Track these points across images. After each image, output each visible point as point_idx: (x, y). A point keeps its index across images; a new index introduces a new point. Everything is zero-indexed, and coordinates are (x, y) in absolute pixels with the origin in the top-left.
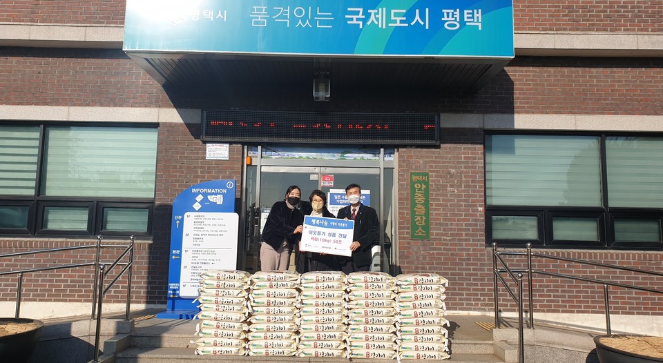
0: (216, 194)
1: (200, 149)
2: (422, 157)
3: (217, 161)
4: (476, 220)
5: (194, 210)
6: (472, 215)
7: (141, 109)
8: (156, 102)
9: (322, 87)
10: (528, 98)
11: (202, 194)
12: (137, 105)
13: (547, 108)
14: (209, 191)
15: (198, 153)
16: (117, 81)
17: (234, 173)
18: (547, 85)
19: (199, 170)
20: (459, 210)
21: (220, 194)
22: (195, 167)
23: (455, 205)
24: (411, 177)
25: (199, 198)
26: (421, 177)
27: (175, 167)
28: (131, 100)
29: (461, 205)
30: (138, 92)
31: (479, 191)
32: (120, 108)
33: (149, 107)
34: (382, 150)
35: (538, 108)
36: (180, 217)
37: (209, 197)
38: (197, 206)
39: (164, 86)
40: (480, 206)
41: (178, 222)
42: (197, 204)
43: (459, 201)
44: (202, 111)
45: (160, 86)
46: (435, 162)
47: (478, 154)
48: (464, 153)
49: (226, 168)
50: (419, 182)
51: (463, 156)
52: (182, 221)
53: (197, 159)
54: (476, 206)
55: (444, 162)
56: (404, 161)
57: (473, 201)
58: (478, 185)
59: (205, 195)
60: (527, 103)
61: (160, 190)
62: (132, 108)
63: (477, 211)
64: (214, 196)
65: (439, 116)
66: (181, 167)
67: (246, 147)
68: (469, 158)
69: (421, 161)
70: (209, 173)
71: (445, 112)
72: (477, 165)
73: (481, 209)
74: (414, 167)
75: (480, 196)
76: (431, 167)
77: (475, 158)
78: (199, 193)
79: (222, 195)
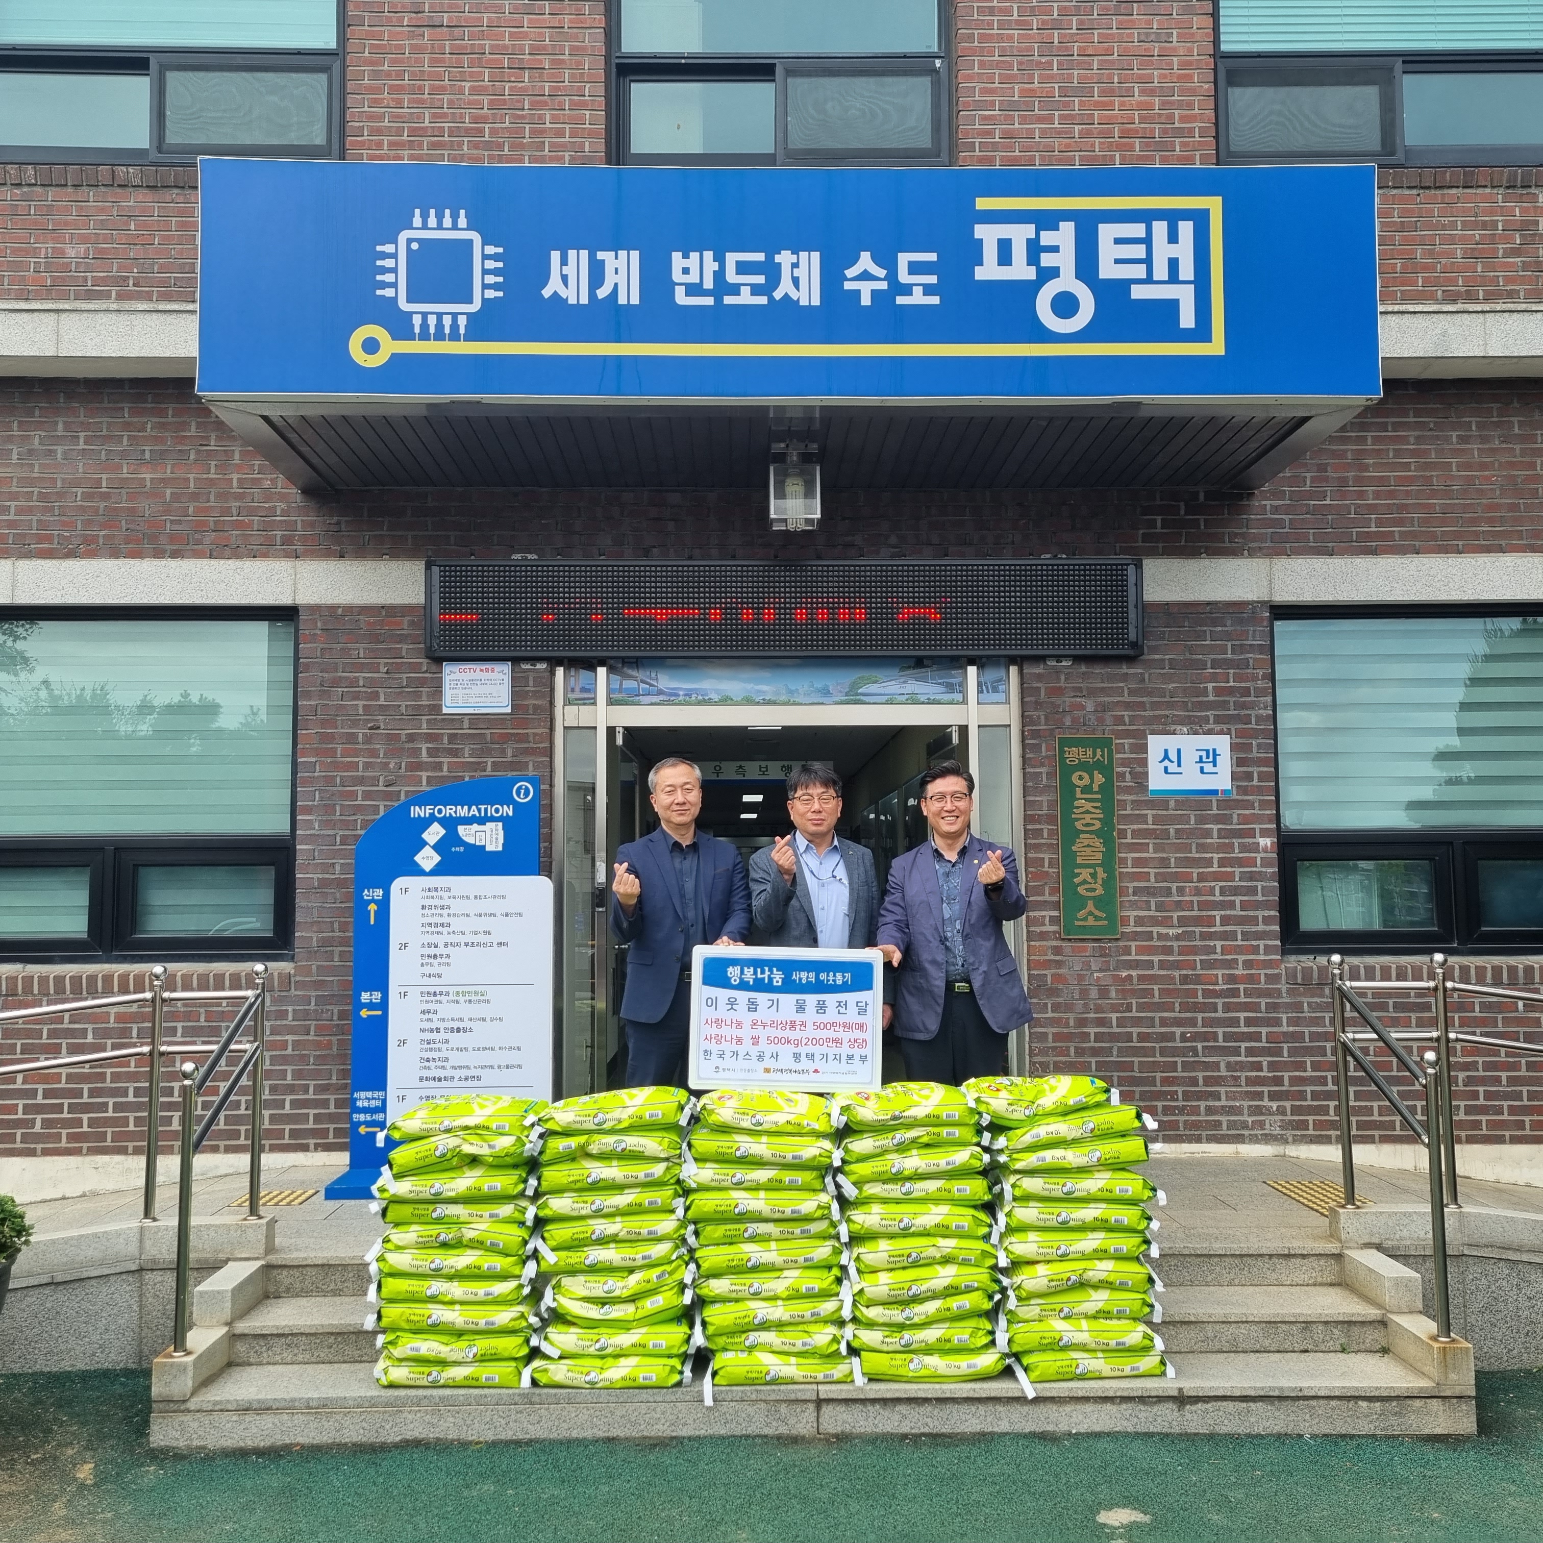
0: (482, 821)
1: (422, 682)
2: (1092, 693)
3: (476, 719)
4: (1252, 877)
5: (421, 872)
6: (1240, 862)
7: (238, 563)
8: (287, 541)
9: (794, 486)
10: (1403, 508)
11: (444, 822)
12: (228, 551)
13: (1458, 535)
14: (462, 811)
15: (417, 695)
16: (162, 480)
17: (527, 751)
18: (1460, 467)
19: (424, 747)
20: (1202, 848)
21: (493, 819)
22: (411, 738)
23: (1190, 833)
24: (1062, 752)
25: (433, 834)
26: (1090, 752)
27: (351, 738)
28: (209, 537)
29: (1208, 834)
30: (227, 512)
31: (1259, 790)
32: (174, 563)
33: (265, 555)
34: (972, 670)
35: (1433, 537)
36: (379, 893)
37: (461, 829)
38: (427, 858)
39: (308, 492)
40: (1265, 833)
41: (373, 907)
42: (427, 851)
43: (1201, 820)
44: (428, 567)
45: (294, 492)
46: (1128, 706)
47: (1255, 678)
48: (1214, 678)
49: (506, 738)
50: (1083, 766)
51: (1210, 686)
52: (384, 905)
53: (417, 711)
54: (1251, 833)
55: (1155, 706)
56: (1038, 705)
57: (1245, 820)
58: (1255, 770)
59: (450, 824)
60: (1400, 522)
61: (308, 810)
62: (214, 562)
63: (1255, 848)
64: (475, 827)
65: (1139, 566)
66: (368, 740)
67: (560, 672)
68: (1231, 691)
69: (1090, 705)
70: (455, 753)
71: (1154, 553)
72: (1253, 713)
73: (1266, 842)
74: (1068, 722)
75: (1263, 804)
76: (1119, 720)
77: (1246, 692)
78: (432, 819)
79: (500, 824)
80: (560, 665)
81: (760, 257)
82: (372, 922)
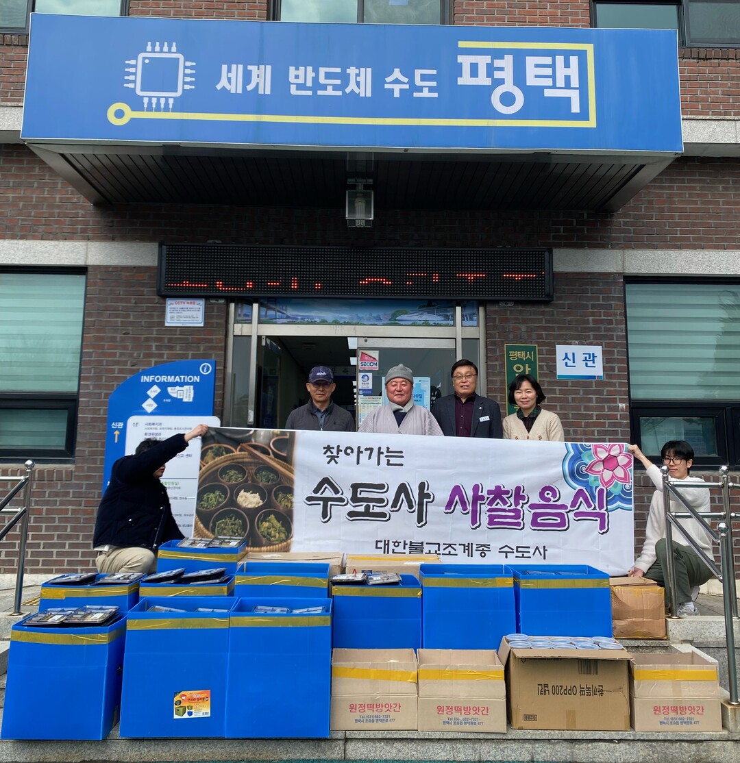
0: (182, 384)
1: (155, 309)
2: (525, 321)
3: (184, 330)
4: (615, 425)
5: (145, 413)
6: (609, 417)
7: (56, 242)
8: (84, 231)
9: (360, 204)
10: (694, 224)
11: (161, 385)
12: (51, 236)
13: (724, 240)
14: (171, 379)
15: (151, 316)
16: (18, 198)
17: (211, 348)
18: (724, 203)
19: (154, 344)
20: (587, 408)
21: (188, 384)
22: (147, 340)
23: (581, 400)
24: (508, 354)
25: (154, 391)
26: (524, 353)
27: (113, 339)
28: (41, 229)
29: (590, 400)
30: (52, 215)
31: (619, 377)
32: (21, 242)
33: (71, 239)
34: (458, 309)
35: (710, 240)
36: (121, 425)
37: (170, 389)
38: (149, 405)
39: (97, 204)
40: (622, 401)
41: (117, 433)
42: (150, 401)
43: (586, 393)
44: (160, 246)
45: (90, 205)
46: (545, 329)
47: (615, 315)
48: (593, 314)
49: (199, 341)
50: (519, 361)
51: (591, 318)
52: (123, 432)
53: (150, 326)
54: (614, 401)
55: (560, 329)
56: (495, 327)
57: (610, 393)
58: (616, 366)
59: (163, 386)
60: (692, 232)
61: (87, 379)
62: (43, 242)
63: (617, 409)
64: (178, 388)
65: (551, 252)
66: (123, 340)
67: (232, 305)
68: (602, 321)
69: (523, 328)
70: (171, 348)
71: (559, 246)
72: (615, 334)
73: (622, 406)
74: (511, 336)
75: (621, 385)
76: (540, 336)
77: (611, 322)
78: (153, 383)
79: (192, 387)
80: (232, 302)
81: (338, 70)
82: (116, 441)
